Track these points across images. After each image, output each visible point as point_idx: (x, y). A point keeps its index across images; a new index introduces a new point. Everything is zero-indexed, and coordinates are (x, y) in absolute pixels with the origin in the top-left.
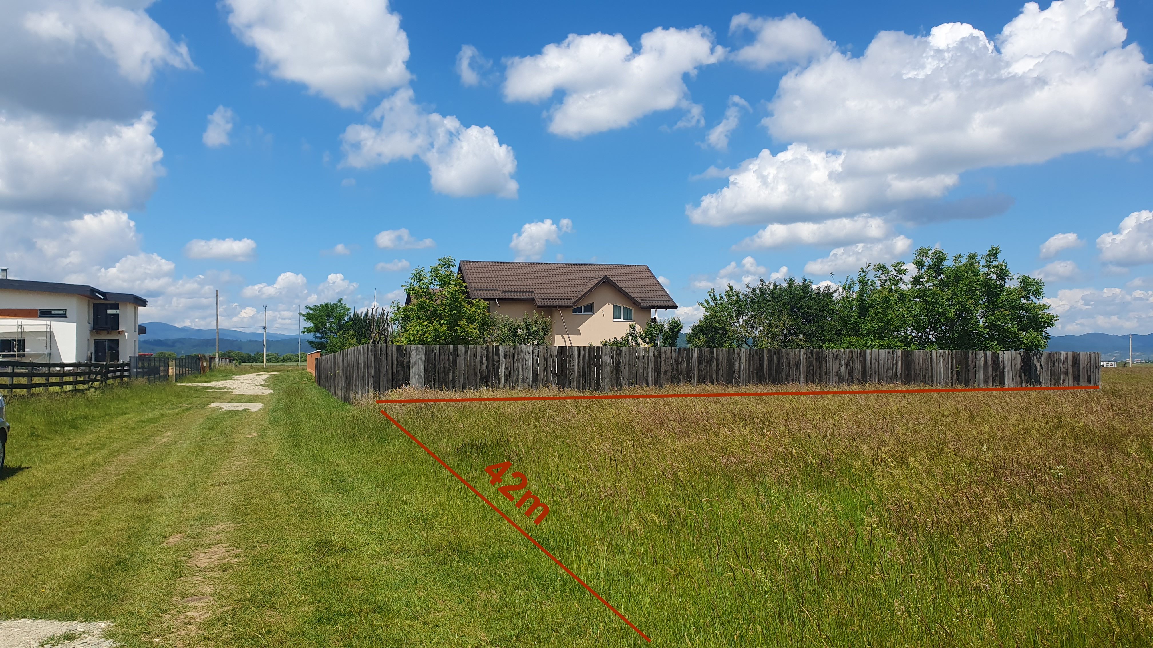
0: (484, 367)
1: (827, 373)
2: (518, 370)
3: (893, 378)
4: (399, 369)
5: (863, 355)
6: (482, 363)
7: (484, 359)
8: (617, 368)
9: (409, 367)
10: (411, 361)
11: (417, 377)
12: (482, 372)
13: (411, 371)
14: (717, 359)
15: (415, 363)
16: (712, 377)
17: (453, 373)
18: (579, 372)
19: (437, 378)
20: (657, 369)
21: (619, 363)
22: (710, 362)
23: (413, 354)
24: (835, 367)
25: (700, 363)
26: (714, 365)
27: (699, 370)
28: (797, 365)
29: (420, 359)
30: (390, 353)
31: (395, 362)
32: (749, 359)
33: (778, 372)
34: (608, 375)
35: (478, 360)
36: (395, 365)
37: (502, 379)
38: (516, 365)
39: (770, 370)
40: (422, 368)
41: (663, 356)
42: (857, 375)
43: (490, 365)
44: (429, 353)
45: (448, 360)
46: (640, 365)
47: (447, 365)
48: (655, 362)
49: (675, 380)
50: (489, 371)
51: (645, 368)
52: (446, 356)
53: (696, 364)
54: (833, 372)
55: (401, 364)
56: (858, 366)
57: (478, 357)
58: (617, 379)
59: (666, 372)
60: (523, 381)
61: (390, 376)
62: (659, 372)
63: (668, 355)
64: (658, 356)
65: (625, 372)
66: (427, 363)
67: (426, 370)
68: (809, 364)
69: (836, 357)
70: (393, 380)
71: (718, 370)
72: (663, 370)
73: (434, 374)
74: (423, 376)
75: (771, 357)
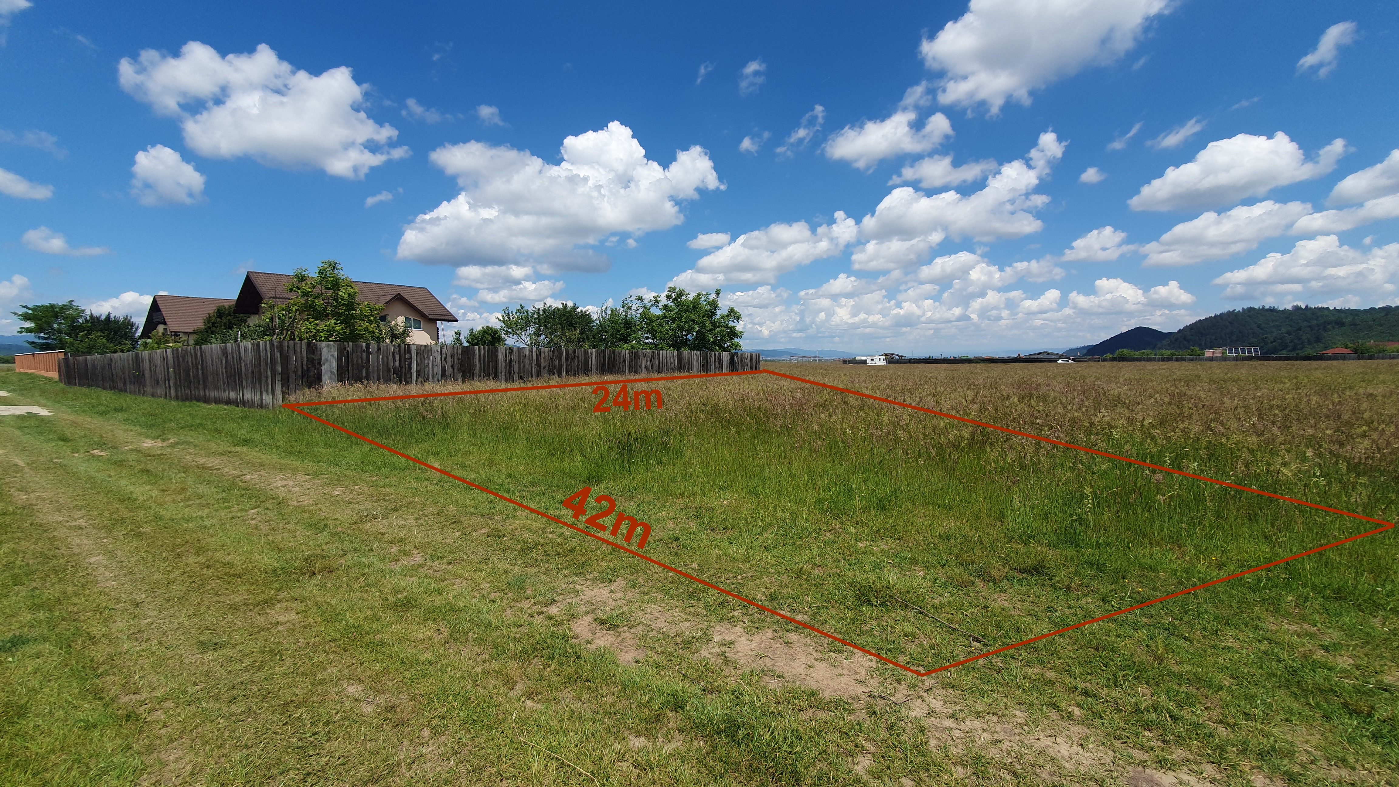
0: (397, 363)
1: (640, 366)
2: (428, 366)
3: (673, 369)
4: (310, 366)
5: (659, 354)
6: (394, 360)
7: (397, 357)
8: (509, 364)
9: (320, 364)
10: (323, 358)
11: (329, 373)
12: (395, 369)
13: (323, 368)
14: (578, 357)
15: (327, 360)
16: (575, 371)
17: (367, 370)
18: (480, 367)
19: (350, 375)
20: (538, 365)
21: (511, 360)
22: (573, 359)
23: (325, 351)
24: (645, 362)
25: (567, 360)
26: (576, 361)
27: (567, 365)
28: (624, 361)
29: (333, 356)
30: (299, 350)
31: (305, 359)
32: (597, 357)
33: (614, 366)
34: (503, 370)
35: (391, 357)
36: (305, 362)
37: (414, 375)
38: (426, 362)
39: (609, 364)
40: (334, 364)
41: (542, 355)
42: (656, 368)
43: (403, 362)
44: (341, 351)
45: (361, 358)
46: (527, 361)
47: (360, 361)
48: (537, 359)
49: (551, 372)
50: (401, 368)
51: (531, 364)
52: (359, 353)
53: (564, 361)
54: (643, 366)
55: (311, 361)
56: (656, 362)
57: (391, 354)
58: (510, 373)
59: (544, 368)
60: (433, 377)
61: (300, 373)
62: (540, 367)
63: (546, 354)
64: (538, 355)
65: (516, 367)
66: (339, 360)
67: (339, 367)
68: (631, 360)
69: (645, 356)
70: (303, 376)
71: (578, 365)
72: (542, 365)
73: (348, 370)
74: (336, 372)
75: (610, 355)
